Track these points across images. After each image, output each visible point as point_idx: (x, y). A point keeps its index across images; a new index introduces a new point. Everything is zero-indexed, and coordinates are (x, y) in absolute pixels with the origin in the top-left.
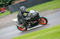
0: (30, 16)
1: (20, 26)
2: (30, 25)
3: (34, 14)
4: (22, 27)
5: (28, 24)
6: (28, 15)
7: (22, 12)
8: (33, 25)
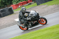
0: (31, 16)
1: (21, 25)
2: (30, 24)
3: (34, 14)
4: (24, 26)
5: (28, 23)
6: (28, 15)
7: (22, 12)
8: (33, 25)
